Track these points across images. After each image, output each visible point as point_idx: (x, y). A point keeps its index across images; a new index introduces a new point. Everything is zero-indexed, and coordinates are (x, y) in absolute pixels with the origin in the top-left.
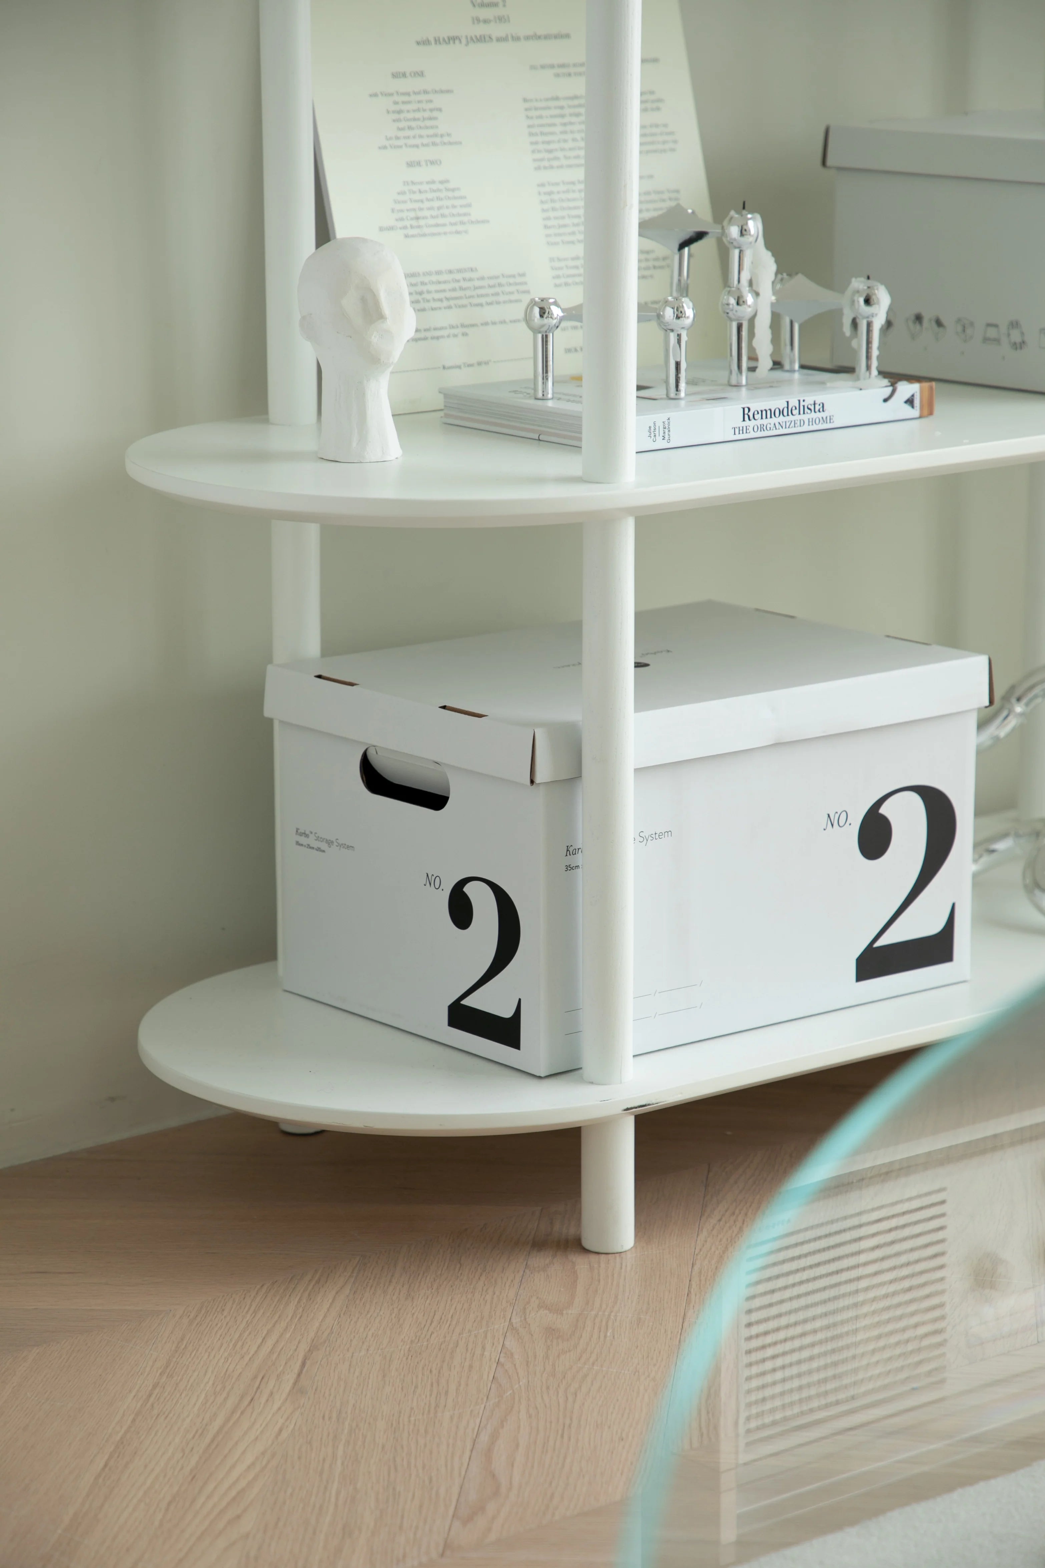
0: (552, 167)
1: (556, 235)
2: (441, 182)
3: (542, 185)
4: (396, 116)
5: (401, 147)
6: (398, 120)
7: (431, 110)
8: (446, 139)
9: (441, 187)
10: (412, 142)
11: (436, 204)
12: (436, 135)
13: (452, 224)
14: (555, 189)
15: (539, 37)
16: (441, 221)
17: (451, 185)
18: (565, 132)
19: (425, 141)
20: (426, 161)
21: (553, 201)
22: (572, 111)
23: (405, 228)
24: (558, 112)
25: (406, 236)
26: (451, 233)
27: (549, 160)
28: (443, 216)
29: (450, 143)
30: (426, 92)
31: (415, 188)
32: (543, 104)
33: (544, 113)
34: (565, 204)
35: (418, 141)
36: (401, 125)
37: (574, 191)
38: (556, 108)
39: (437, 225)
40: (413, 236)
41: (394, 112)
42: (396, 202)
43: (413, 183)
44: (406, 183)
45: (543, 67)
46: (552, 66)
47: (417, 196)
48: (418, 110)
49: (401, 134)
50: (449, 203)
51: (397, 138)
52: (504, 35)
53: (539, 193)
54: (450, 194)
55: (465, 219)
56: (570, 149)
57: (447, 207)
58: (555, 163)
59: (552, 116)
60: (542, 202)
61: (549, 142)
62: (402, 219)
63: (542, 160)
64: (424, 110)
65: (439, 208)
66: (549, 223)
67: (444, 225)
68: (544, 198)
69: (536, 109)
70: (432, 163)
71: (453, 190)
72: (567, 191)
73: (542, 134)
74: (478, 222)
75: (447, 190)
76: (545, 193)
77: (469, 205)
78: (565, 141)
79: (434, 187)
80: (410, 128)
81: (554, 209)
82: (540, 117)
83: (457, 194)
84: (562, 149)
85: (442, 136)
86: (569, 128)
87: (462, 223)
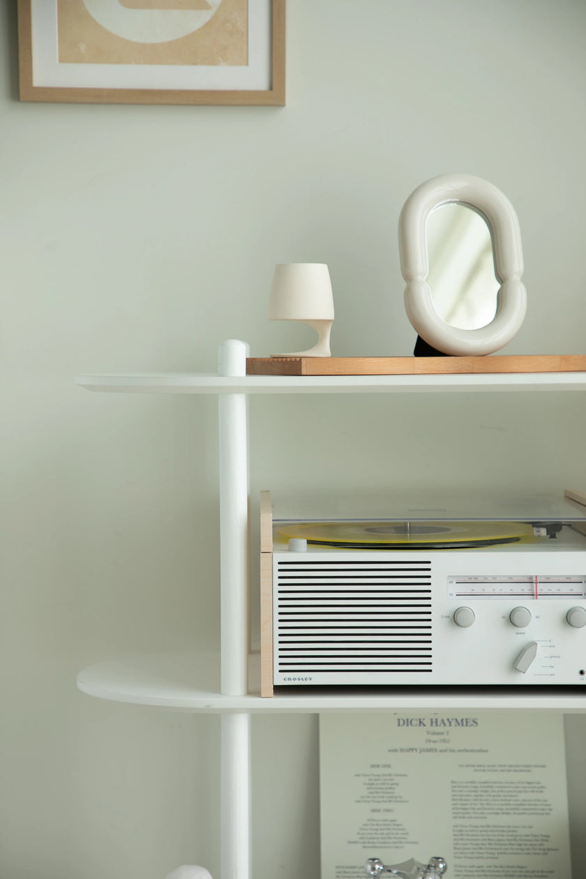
0: (464, 817)
1: (461, 853)
2: (392, 821)
3: (457, 826)
4: (369, 786)
5: (369, 802)
6: (370, 788)
7: (392, 784)
8: (398, 799)
9: (391, 823)
10: (375, 799)
11: (386, 832)
12: (392, 797)
13: (394, 843)
14: (464, 829)
15: (468, 751)
16: (387, 840)
17: (396, 823)
18: (476, 800)
19: (385, 799)
20: (384, 810)
21: (462, 835)
22: (483, 789)
23: (364, 843)
24: (473, 789)
25: (364, 847)
26: (393, 847)
27: (463, 813)
28: (389, 838)
29: (401, 802)
30: (390, 775)
31: (375, 823)
32: (465, 785)
33: (464, 789)
34: (470, 838)
35: (381, 799)
36: (371, 791)
37: (477, 831)
38: (472, 787)
39: (385, 843)
40: (369, 847)
41: (369, 784)
42: (361, 829)
43: (374, 820)
44: (369, 820)
45: (467, 766)
46: (473, 766)
47: (375, 827)
48: (384, 784)
49: (371, 795)
50: (395, 832)
51: (368, 797)
52: (444, 749)
53: (454, 831)
54: (396, 827)
55: (403, 841)
56: (478, 809)
57: (393, 834)
58: (467, 816)
59: (469, 791)
60: (455, 835)
61: (464, 805)
62: (363, 838)
63: (459, 813)
64: (387, 784)
65: (388, 834)
66: (457, 846)
67: (389, 843)
68: (456, 833)
69: (459, 787)
70: (387, 811)
71: (398, 825)
72: (472, 831)
73: (461, 800)
74: (410, 843)
75: (394, 825)
76: (458, 831)
77: (407, 834)
78: (476, 804)
79: (387, 823)
80: (377, 792)
81: (462, 839)
82: (461, 791)
83: (400, 827)
84: (473, 809)
85: (396, 797)
86: (479, 798)
87: (401, 842)
